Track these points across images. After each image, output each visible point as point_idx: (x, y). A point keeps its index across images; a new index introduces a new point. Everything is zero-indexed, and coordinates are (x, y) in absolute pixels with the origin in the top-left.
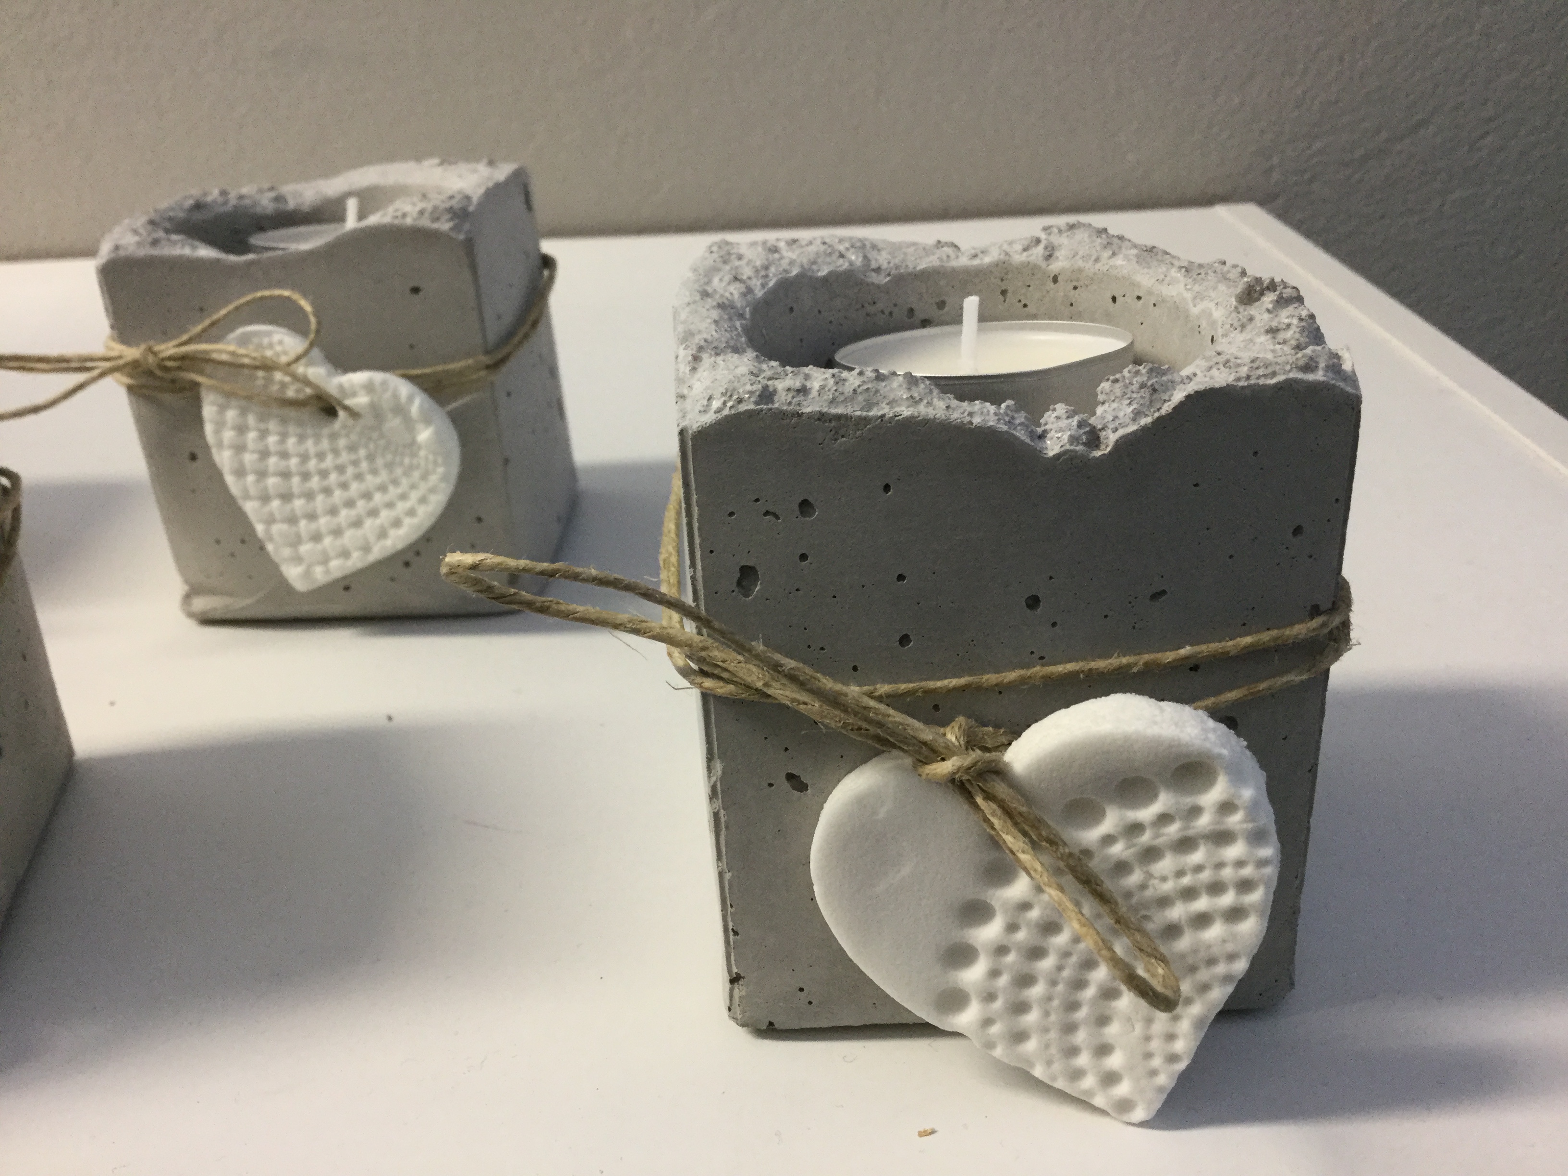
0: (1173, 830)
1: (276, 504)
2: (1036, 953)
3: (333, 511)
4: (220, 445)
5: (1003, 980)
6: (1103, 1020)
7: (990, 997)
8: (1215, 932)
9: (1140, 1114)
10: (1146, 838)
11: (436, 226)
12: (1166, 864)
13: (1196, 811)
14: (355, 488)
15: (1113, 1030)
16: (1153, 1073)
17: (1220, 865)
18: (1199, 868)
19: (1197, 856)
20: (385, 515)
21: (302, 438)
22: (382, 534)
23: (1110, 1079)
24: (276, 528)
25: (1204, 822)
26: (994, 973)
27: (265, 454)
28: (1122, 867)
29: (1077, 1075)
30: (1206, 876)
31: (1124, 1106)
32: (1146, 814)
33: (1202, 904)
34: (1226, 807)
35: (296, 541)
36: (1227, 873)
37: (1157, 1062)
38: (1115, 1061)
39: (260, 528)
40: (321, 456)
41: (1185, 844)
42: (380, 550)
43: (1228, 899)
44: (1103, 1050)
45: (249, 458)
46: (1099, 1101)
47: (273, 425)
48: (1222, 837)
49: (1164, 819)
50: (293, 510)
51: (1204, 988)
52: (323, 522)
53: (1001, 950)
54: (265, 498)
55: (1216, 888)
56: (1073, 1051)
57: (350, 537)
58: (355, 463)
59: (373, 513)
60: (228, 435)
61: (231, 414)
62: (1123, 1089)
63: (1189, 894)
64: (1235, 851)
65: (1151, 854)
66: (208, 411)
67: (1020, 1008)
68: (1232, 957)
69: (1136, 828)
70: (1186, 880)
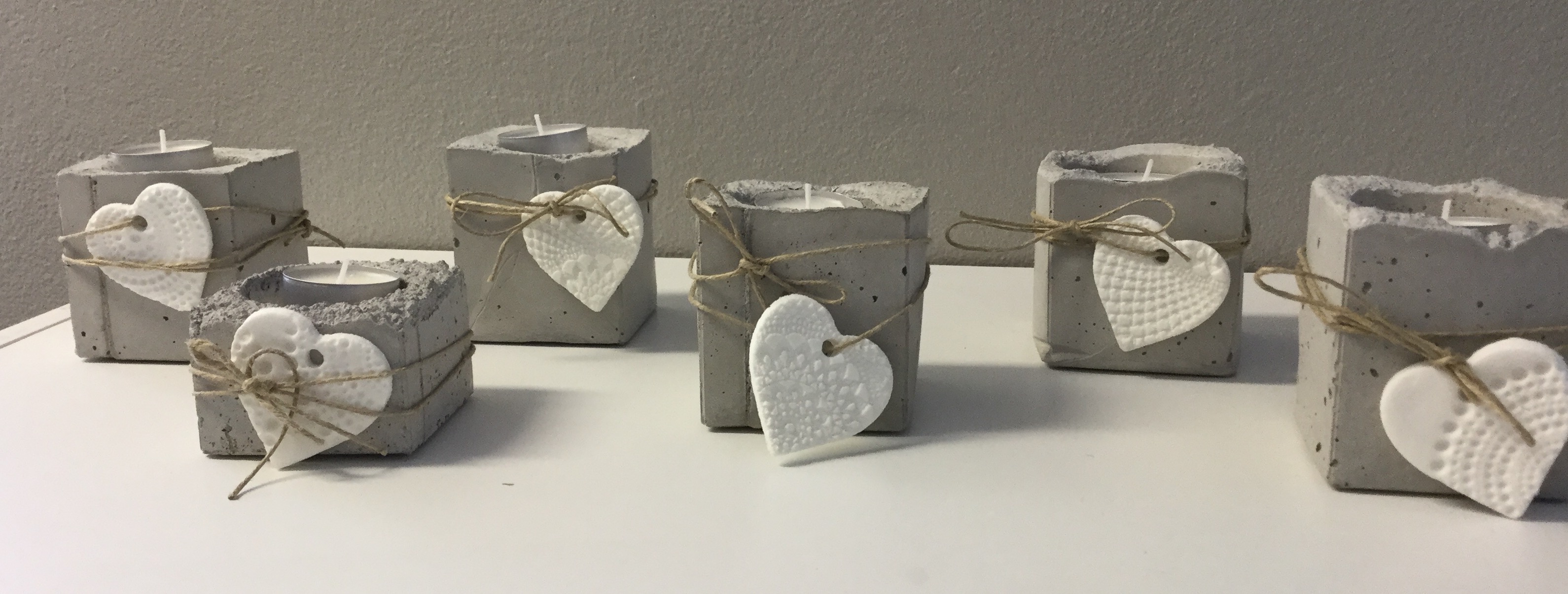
0: (1534, 389)
1: (1122, 304)
2: (1475, 443)
3: (1153, 310)
4: (1099, 272)
5: (1461, 455)
6: (1502, 472)
7: (1454, 462)
8: (1550, 431)
9: (1517, 513)
10: (1522, 393)
11: (1231, 173)
12: (1530, 404)
13: (1542, 382)
14: (1169, 298)
15: (1506, 477)
16: (1523, 494)
17: (1552, 403)
18: (1543, 405)
19: (1543, 400)
20: (1182, 314)
21: (1145, 271)
22: (1179, 323)
23: (1505, 498)
24: (1119, 317)
25: (1546, 385)
26: (1457, 452)
27: (1122, 278)
28: (1513, 406)
29: (1490, 496)
30: (1546, 408)
31: (1511, 509)
32: (1523, 382)
33: (1545, 420)
34: (1555, 379)
35: (1129, 324)
36: (1555, 406)
37: (1525, 489)
38: (1507, 490)
39: (1110, 317)
40: (1154, 280)
41: (1538, 395)
42: (1174, 332)
43: (1556, 417)
44: (1502, 485)
45: (1114, 280)
46: (1498, 509)
47: (1132, 263)
48: (1553, 392)
49: (1530, 385)
50: (1131, 309)
51: (1545, 456)
52: (1146, 315)
53: (1460, 442)
54: (1117, 301)
55: (1550, 413)
56: (1488, 486)
57: (1158, 324)
58: (1172, 285)
59: (1175, 311)
60: (1106, 268)
61: (1110, 258)
62: (1510, 502)
63: (1539, 416)
64: (1559, 397)
65: (1525, 399)
66: (1098, 254)
67: (1467, 467)
68: (1556, 442)
69: (1518, 389)
70: (1538, 410)
